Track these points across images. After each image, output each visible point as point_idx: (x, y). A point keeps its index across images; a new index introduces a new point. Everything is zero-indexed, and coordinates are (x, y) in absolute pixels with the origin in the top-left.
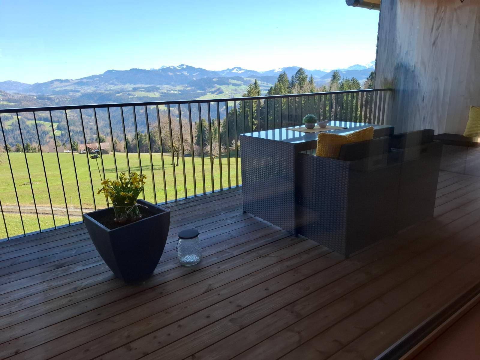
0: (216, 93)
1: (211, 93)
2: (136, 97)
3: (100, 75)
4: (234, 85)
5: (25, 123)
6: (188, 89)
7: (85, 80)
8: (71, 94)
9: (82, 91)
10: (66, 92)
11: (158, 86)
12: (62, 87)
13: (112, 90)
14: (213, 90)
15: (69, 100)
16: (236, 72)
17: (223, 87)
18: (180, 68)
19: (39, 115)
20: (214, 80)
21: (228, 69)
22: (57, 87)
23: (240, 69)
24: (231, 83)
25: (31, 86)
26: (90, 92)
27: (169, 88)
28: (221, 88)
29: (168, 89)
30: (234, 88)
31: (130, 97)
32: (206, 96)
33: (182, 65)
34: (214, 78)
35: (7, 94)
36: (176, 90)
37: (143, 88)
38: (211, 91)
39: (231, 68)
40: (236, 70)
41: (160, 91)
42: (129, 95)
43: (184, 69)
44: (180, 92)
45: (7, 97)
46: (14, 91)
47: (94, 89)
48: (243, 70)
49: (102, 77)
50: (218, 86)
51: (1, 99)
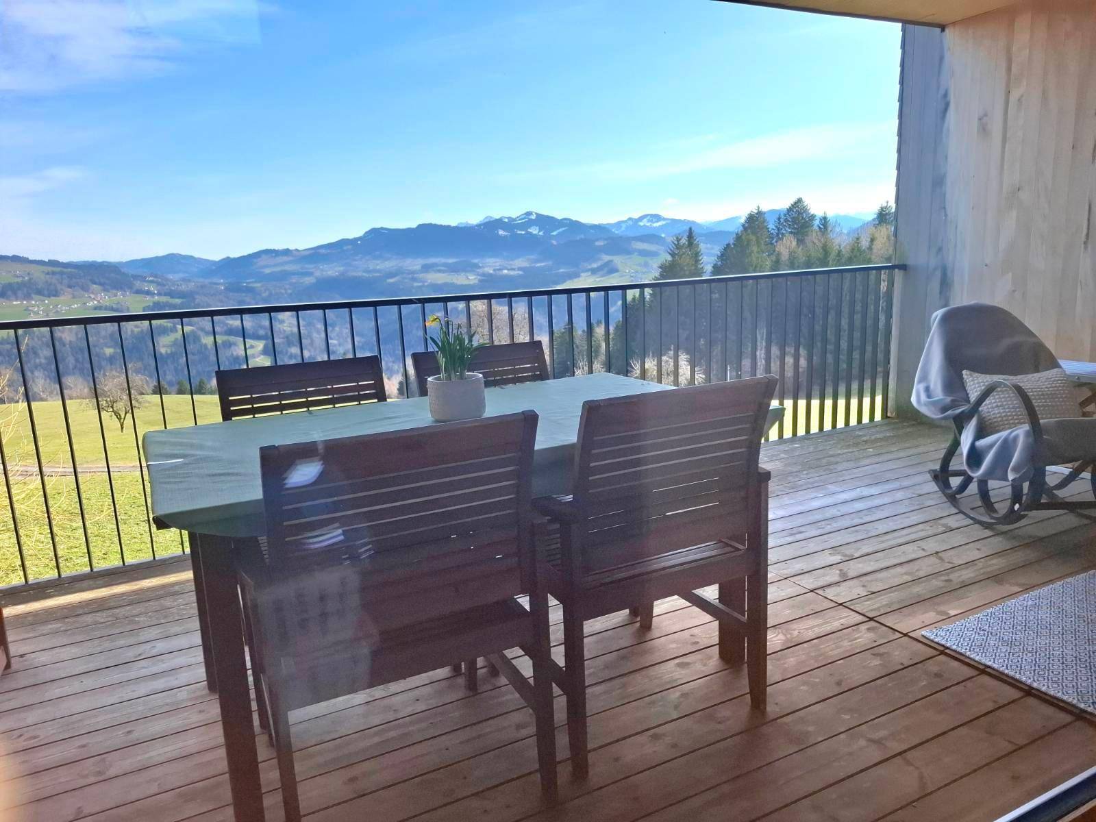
0: (601, 273)
1: (590, 273)
2: (428, 286)
3: (356, 240)
4: (643, 253)
5: (200, 340)
6: (538, 265)
7: (323, 251)
8: (294, 279)
9: (318, 274)
10: (284, 276)
11: (476, 261)
12: (275, 265)
13: (379, 271)
14: (595, 266)
15: (289, 291)
16: (648, 224)
17: (618, 260)
18: (523, 221)
19: (228, 324)
20: (597, 243)
21: (630, 219)
22: (267, 266)
23: (657, 217)
24: (636, 250)
25: (214, 263)
26: (334, 275)
27: (498, 264)
28: (612, 261)
29: (495, 266)
30: (641, 260)
31: (416, 284)
32: (581, 279)
33: (529, 214)
34: (597, 240)
35: (167, 280)
36: (513, 267)
37: (445, 265)
38: (589, 267)
39: (636, 216)
40: (649, 221)
41: (478, 270)
42: (414, 279)
43: (531, 223)
44: (521, 273)
45: (167, 287)
46: (181, 275)
47: (342, 269)
48: (665, 219)
49: (359, 242)
50: (606, 258)
51: (156, 292)
